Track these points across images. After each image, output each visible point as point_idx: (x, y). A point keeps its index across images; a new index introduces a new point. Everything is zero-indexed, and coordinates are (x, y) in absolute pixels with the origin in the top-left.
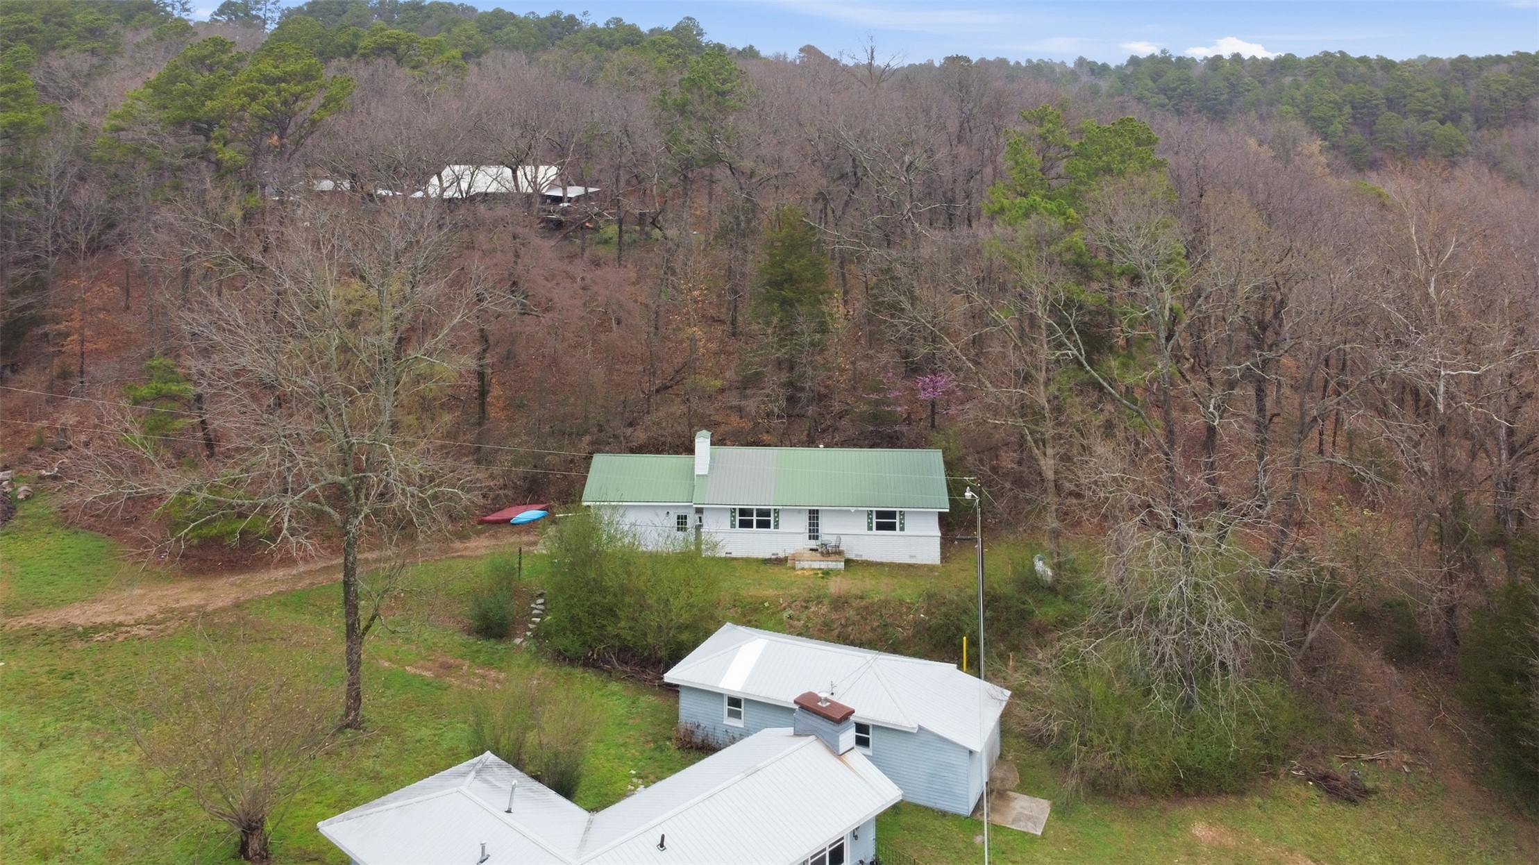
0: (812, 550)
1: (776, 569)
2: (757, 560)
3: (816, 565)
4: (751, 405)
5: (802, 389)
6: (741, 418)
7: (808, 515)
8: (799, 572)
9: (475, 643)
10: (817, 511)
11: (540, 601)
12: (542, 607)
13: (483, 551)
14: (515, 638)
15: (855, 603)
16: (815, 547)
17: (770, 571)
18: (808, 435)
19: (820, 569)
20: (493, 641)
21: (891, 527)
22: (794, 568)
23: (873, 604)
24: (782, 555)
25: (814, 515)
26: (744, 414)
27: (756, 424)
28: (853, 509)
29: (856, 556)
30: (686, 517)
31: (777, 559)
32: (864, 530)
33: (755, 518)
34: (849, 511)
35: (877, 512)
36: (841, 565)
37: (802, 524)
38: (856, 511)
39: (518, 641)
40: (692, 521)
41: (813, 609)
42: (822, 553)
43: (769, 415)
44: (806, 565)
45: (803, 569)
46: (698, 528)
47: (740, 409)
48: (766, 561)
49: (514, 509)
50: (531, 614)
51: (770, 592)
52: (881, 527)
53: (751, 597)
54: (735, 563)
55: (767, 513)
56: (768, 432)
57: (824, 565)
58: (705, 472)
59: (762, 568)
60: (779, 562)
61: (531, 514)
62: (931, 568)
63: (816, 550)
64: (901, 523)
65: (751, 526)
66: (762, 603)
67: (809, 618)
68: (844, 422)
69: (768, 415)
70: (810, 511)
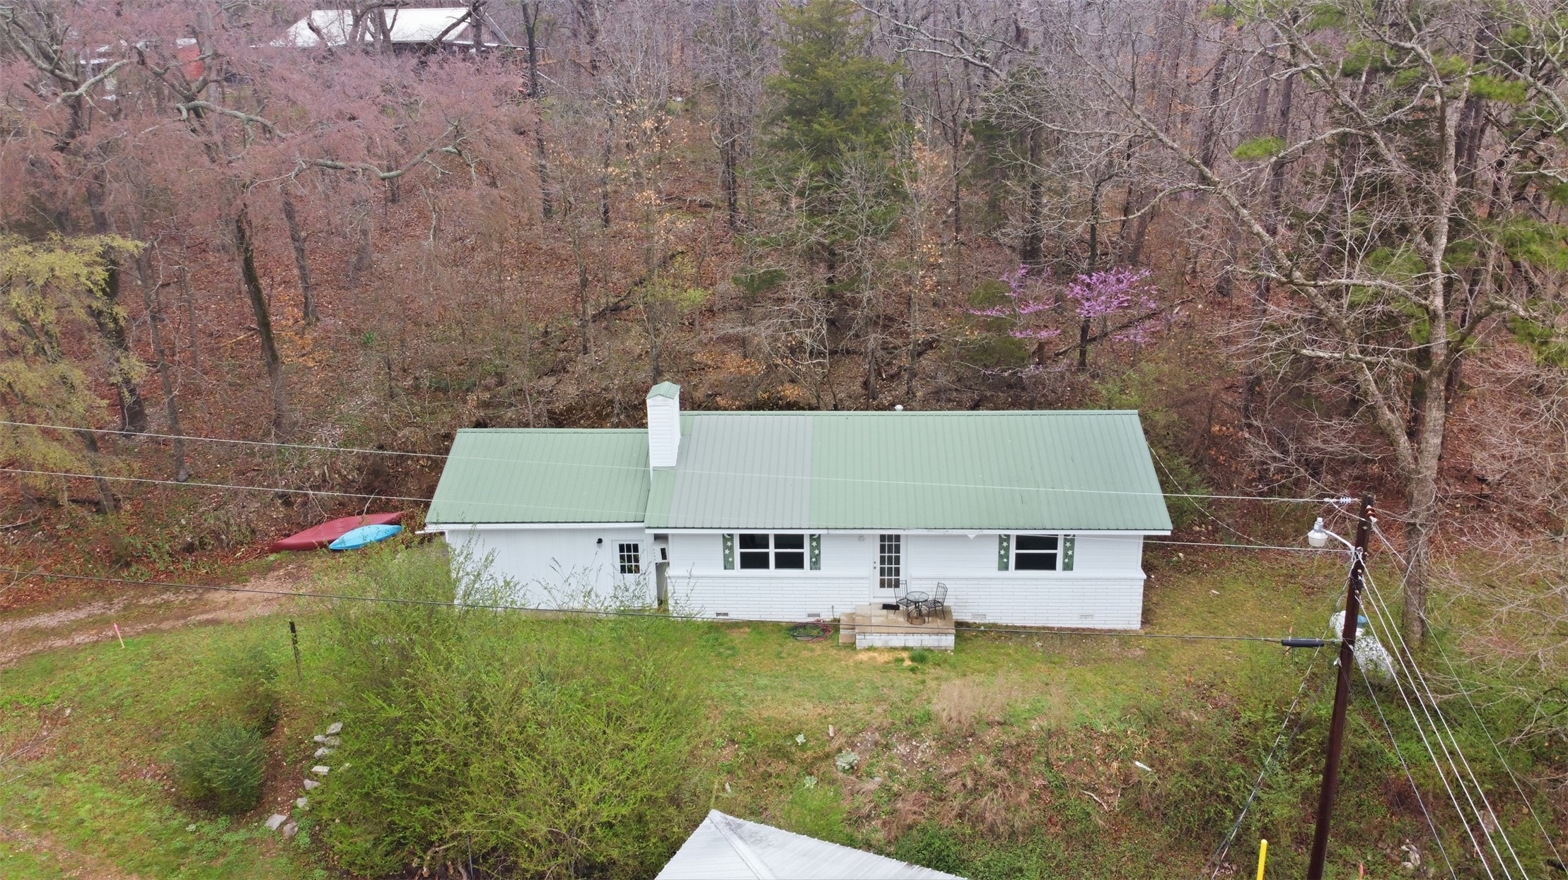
0: (886, 607)
1: (818, 648)
2: (776, 626)
3: (898, 641)
4: (761, 333)
5: (855, 304)
6: (745, 357)
7: (878, 544)
8: (863, 657)
9: (181, 830)
10: (898, 538)
11: (335, 727)
12: (336, 742)
13: (259, 611)
14: (270, 812)
15: (991, 736)
16: (893, 601)
17: (805, 654)
18: (866, 384)
19: (905, 649)
20: (223, 821)
21: (1048, 563)
22: (852, 646)
23: (1028, 738)
24: (826, 617)
25: (890, 547)
26: (750, 349)
27: (772, 368)
28: (972, 534)
29: (975, 615)
30: (636, 548)
31: (815, 625)
32: (993, 570)
33: (772, 551)
34: (966, 536)
35: (1019, 538)
36: (949, 641)
37: (868, 559)
38: (978, 537)
39: (275, 820)
40: (648, 556)
41: (902, 749)
42: (908, 616)
43: (796, 350)
44: (878, 640)
45: (871, 649)
46: (661, 568)
47: (742, 342)
48: (796, 630)
49: (338, 523)
50: (309, 757)
51: (806, 711)
52: (1024, 563)
53: (767, 721)
54: (736, 637)
55: (797, 541)
56: (793, 381)
57: (914, 641)
58: (672, 462)
59: (790, 644)
60: (825, 630)
61: (370, 531)
62: (1123, 637)
63: (894, 608)
64: (1066, 556)
65: (766, 566)
66: (792, 736)
67: (892, 771)
68: (927, 362)
69: (793, 351)
70: (883, 538)
